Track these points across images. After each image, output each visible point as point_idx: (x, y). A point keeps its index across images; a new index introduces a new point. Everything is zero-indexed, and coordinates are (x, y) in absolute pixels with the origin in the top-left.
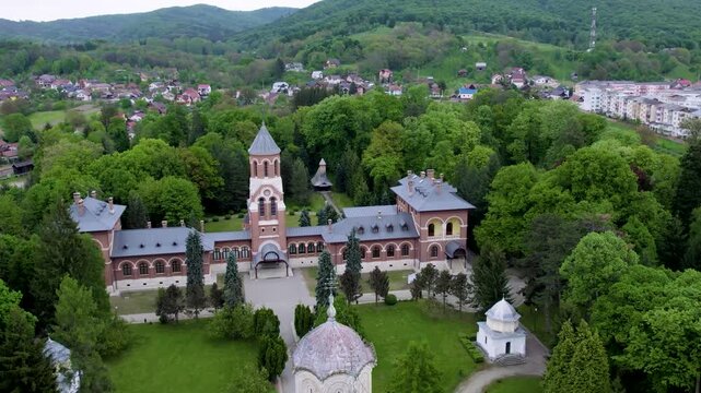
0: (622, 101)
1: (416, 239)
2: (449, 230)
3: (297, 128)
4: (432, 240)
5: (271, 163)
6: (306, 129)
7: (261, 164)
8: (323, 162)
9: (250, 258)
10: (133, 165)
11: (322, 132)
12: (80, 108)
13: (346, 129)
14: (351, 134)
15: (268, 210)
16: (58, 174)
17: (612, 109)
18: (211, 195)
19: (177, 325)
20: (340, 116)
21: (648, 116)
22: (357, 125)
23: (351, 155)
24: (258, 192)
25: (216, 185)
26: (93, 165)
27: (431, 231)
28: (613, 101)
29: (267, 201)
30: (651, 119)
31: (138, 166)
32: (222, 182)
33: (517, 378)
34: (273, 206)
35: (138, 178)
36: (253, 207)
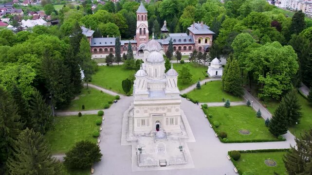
0: (296, 3)
1: (194, 44)
2: (206, 41)
3: (156, 9)
4: (200, 45)
5: (144, 16)
6: (160, 10)
7: (140, 16)
8: (165, 22)
9: (136, 49)
10: (96, 19)
11: (166, 11)
12: (72, 3)
13: (175, 9)
14: (177, 11)
15: (143, 33)
16: (71, 21)
17: (292, 7)
18: (123, 31)
19: (112, 66)
20: (172, 4)
21: (306, 9)
22: (179, 8)
23: (176, 19)
24: (140, 26)
25: (125, 27)
26: (82, 18)
27: (200, 42)
28: (293, 3)
29: (143, 30)
30: (307, 11)
31: (98, 19)
32: (127, 26)
33: (218, 81)
34: (145, 31)
35: (98, 23)
36: (138, 31)
